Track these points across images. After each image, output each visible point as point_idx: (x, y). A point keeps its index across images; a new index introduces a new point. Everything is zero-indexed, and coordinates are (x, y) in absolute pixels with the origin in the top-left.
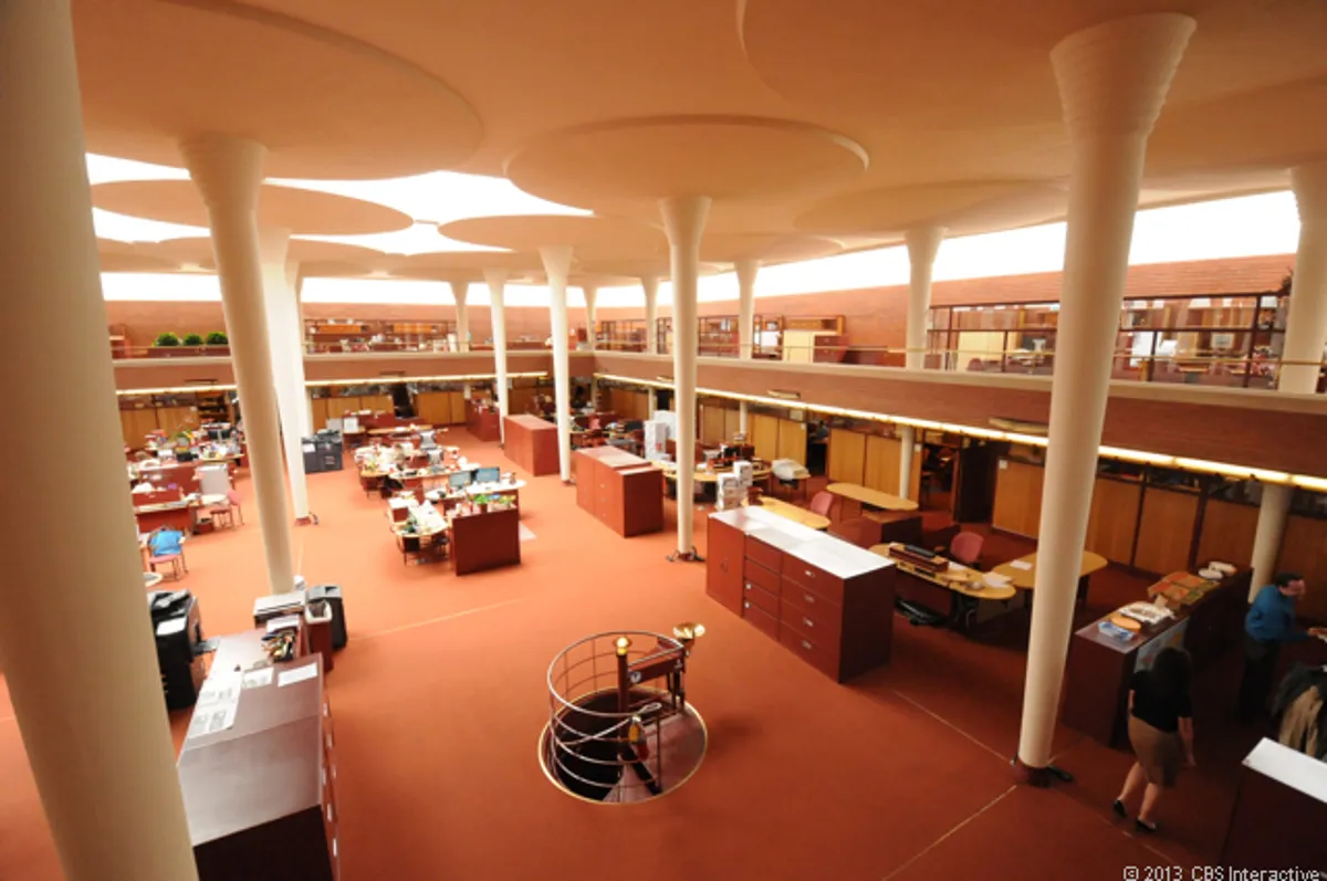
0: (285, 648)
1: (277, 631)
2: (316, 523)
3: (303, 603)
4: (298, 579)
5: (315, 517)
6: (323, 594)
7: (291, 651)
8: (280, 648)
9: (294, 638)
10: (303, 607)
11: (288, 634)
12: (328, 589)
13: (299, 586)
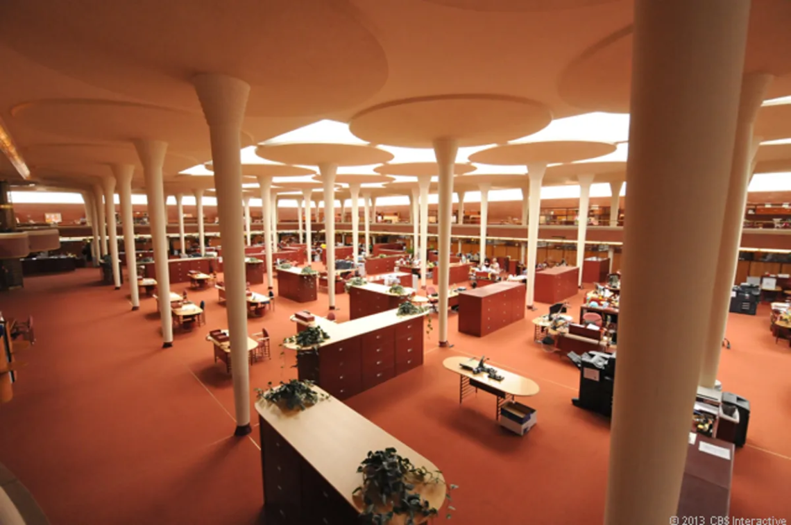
0: (707, 426)
1: (701, 411)
2: (728, 348)
3: (720, 401)
4: (717, 383)
5: (728, 343)
6: (734, 401)
7: (711, 431)
8: (703, 424)
9: (713, 422)
10: (719, 403)
11: (710, 418)
12: (739, 399)
13: (717, 387)
